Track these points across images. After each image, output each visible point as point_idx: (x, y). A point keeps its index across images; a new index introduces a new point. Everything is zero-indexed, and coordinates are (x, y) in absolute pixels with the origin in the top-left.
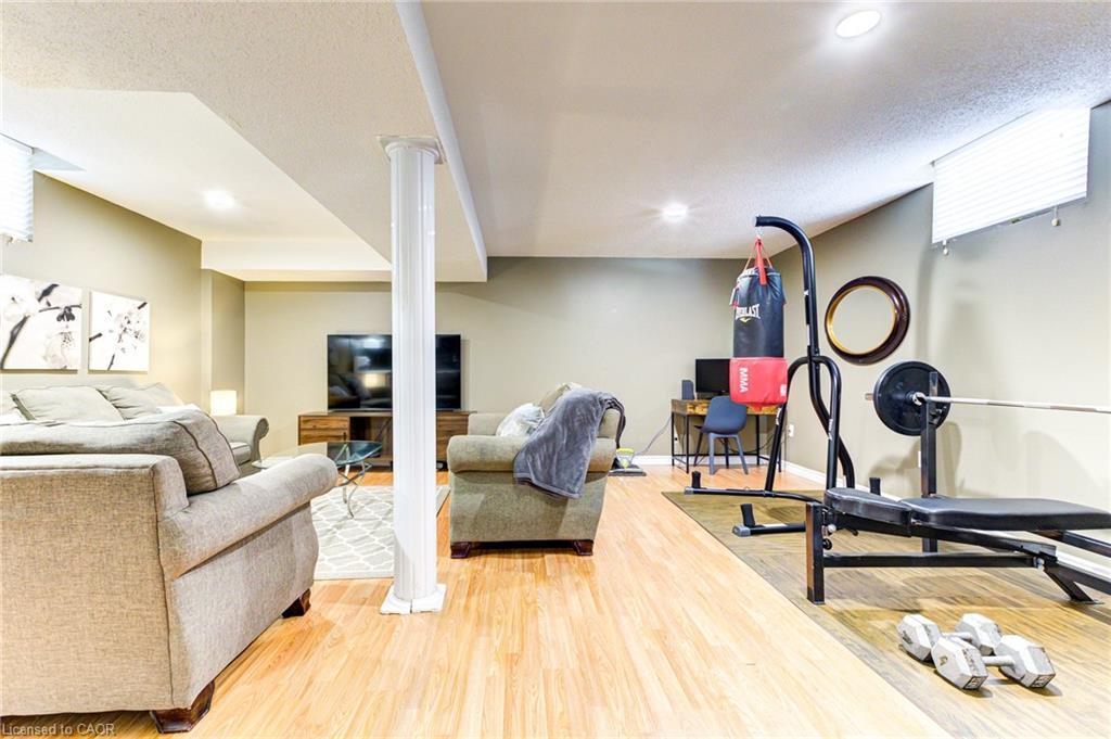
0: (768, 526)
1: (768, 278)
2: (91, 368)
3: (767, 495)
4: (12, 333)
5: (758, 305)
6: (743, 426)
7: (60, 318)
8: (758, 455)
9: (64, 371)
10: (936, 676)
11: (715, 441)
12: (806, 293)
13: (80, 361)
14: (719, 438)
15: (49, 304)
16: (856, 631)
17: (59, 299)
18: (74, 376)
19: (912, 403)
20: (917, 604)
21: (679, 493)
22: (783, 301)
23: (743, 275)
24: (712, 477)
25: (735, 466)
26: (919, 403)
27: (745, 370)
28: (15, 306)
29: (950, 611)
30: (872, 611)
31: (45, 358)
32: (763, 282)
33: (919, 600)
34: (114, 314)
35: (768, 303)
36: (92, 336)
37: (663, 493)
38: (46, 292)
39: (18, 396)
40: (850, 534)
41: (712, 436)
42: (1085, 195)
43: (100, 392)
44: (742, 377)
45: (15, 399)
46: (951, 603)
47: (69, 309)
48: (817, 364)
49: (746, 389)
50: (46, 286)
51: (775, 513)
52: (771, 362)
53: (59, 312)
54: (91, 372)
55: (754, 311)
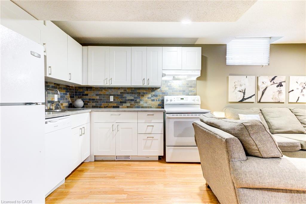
2: (289, 102)
4: (263, 92)
7: (278, 86)
9: (279, 102)
13: (285, 99)
15: (274, 83)
17: (277, 81)
18: (283, 104)
28: (264, 85)
31: (272, 99)
34: (299, 83)
36: (290, 91)
38: (273, 79)
39: (262, 110)
43: (290, 110)
45: (261, 110)
47: (281, 83)
50: (273, 77)
53: (277, 85)
54: (289, 103)
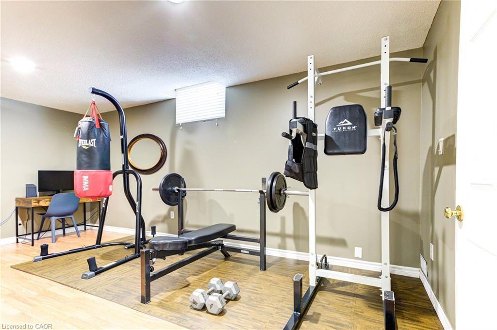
0: (105, 266)
1: (100, 125)
3: (97, 247)
5: (95, 140)
6: (76, 210)
8: (85, 225)
10: (208, 314)
11: (56, 221)
12: (122, 137)
14: (58, 219)
16: (171, 310)
19: (174, 192)
20: (187, 281)
21: (30, 263)
22: (110, 140)
23: (82, 120)
24: (54, 244)
25: (69, 234)
26: (177, 191)
27: (86, 177)
29: (198, 279)
30: (172, 294)
32: (97, 126)
33: (187, 279)
35: (101, 139)
37: (12, 267)
40: (162, 260)
41: (54, 219)
42: (224, 117)
44: (84, 181)
46: (198, 275)
48: (128, 174)
49: (87, 189)
51: (105, 257)
52: (104, 173)
55: (93, 143)
